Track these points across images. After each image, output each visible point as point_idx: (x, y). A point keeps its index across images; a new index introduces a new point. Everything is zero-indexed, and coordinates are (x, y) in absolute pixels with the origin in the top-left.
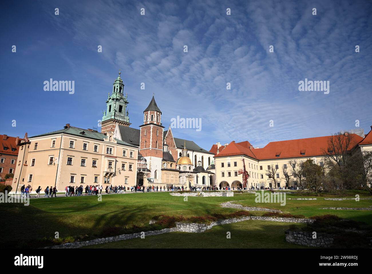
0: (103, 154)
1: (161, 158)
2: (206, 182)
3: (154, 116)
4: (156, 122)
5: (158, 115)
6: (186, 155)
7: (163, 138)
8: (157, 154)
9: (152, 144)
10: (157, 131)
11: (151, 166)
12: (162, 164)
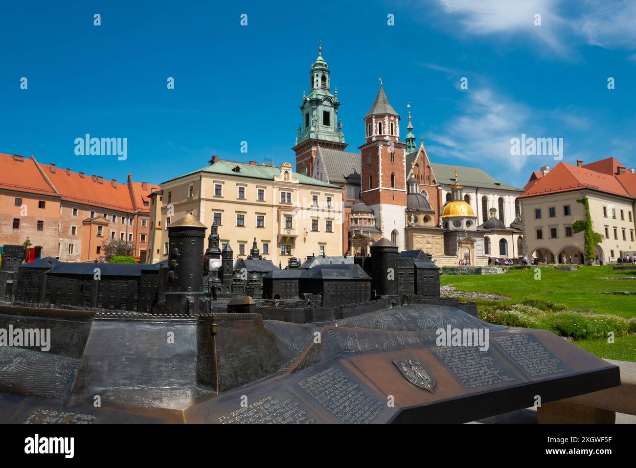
0: (275, 203)
1: (402, 205)
2: (507, 251)
3: (384, 125)
4: (389, 136)
5: (392, 121)
6: (459, 198)
7: (405, 167)
8: (393, 199)
9: (382, 180)
10: (393, 154)
11: (383, 222)
12: (406, 217)
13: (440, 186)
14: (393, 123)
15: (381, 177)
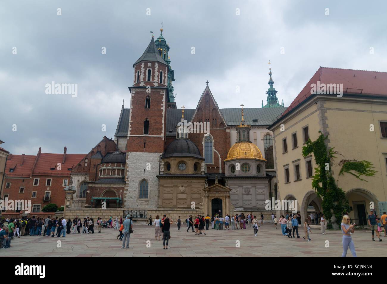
1: (156, 152)
3: (141, 72)
4: (145, 82)
5: (150, 67)
6: (247, 139)
7: (164, 111)
8: (145, 145)
9: (131, 127)
10: (149, 99)
11: (128, 171)
12: (160, 165)
13: (229, 128)
14: (151, 69)
15: (131, 124)
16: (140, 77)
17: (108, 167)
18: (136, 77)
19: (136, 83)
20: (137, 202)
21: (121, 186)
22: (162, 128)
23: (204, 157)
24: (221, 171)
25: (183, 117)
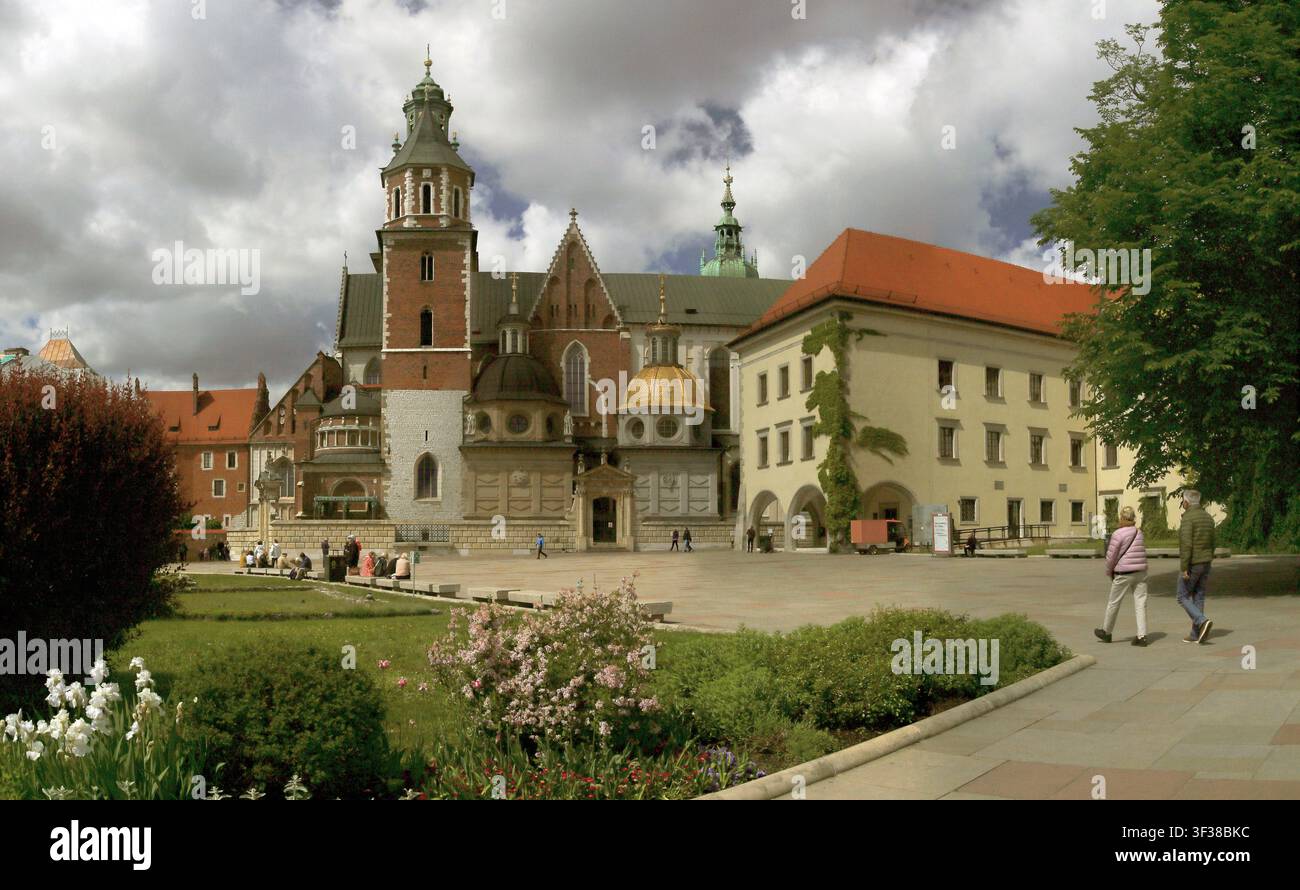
1: (453, 388)
3: (404, 192)
4: (417, 218)
5: (428, 179)
7: (468, 288)
8: (425, 373)
9: (388, 330)
10: (430, 260)
11: (389, 436)
12: (465, 420)
13: (626, 330)
14: (431, 184)
15: (387, 322)
16: (403, 202)
17: (341, 427)
18: (390, 204)
19: (393, 218)
20: (413, 506)
21: (374, 469)
22: (465, 330)
23: (564, 396)
24: (604, 433)
25: (514, 300)
